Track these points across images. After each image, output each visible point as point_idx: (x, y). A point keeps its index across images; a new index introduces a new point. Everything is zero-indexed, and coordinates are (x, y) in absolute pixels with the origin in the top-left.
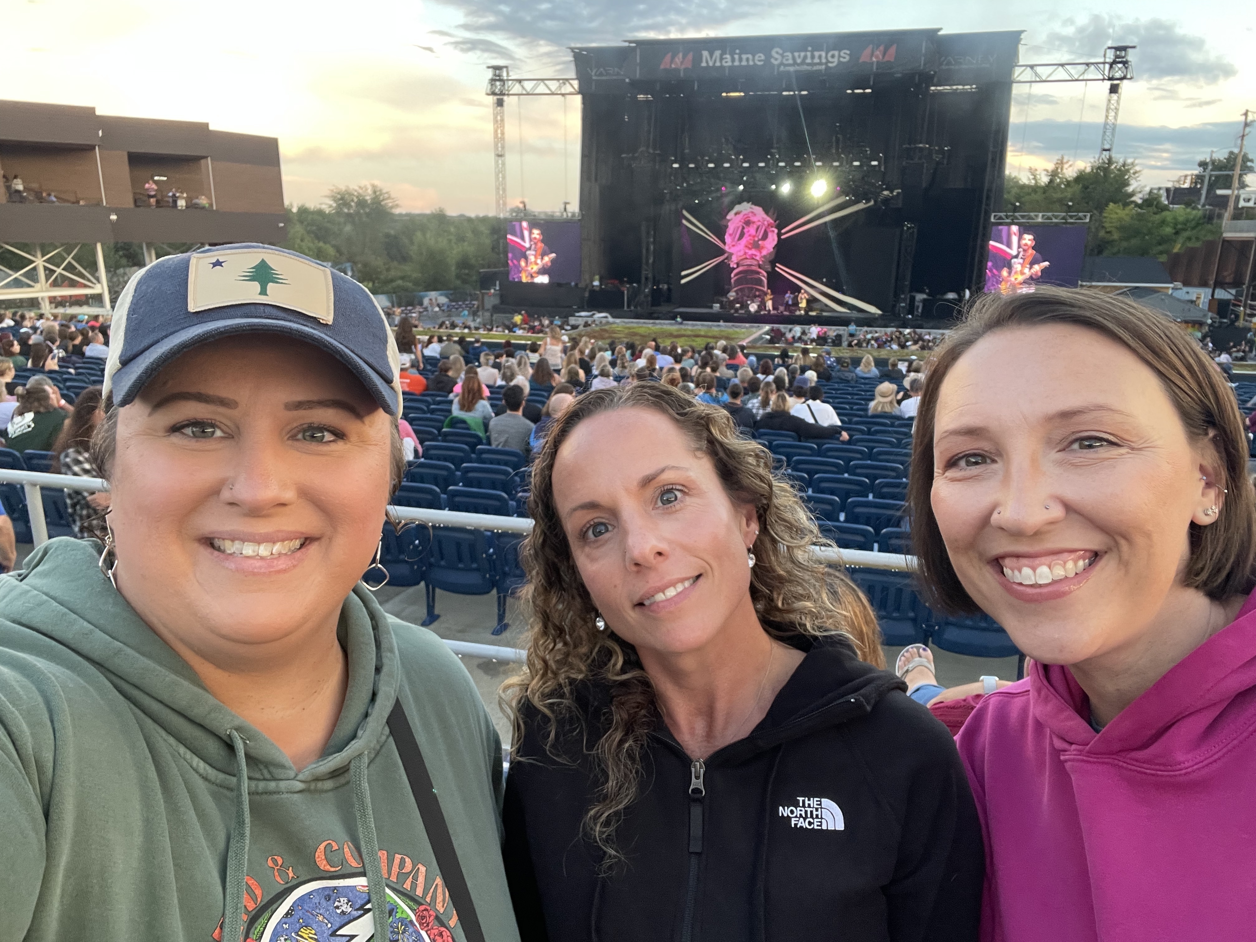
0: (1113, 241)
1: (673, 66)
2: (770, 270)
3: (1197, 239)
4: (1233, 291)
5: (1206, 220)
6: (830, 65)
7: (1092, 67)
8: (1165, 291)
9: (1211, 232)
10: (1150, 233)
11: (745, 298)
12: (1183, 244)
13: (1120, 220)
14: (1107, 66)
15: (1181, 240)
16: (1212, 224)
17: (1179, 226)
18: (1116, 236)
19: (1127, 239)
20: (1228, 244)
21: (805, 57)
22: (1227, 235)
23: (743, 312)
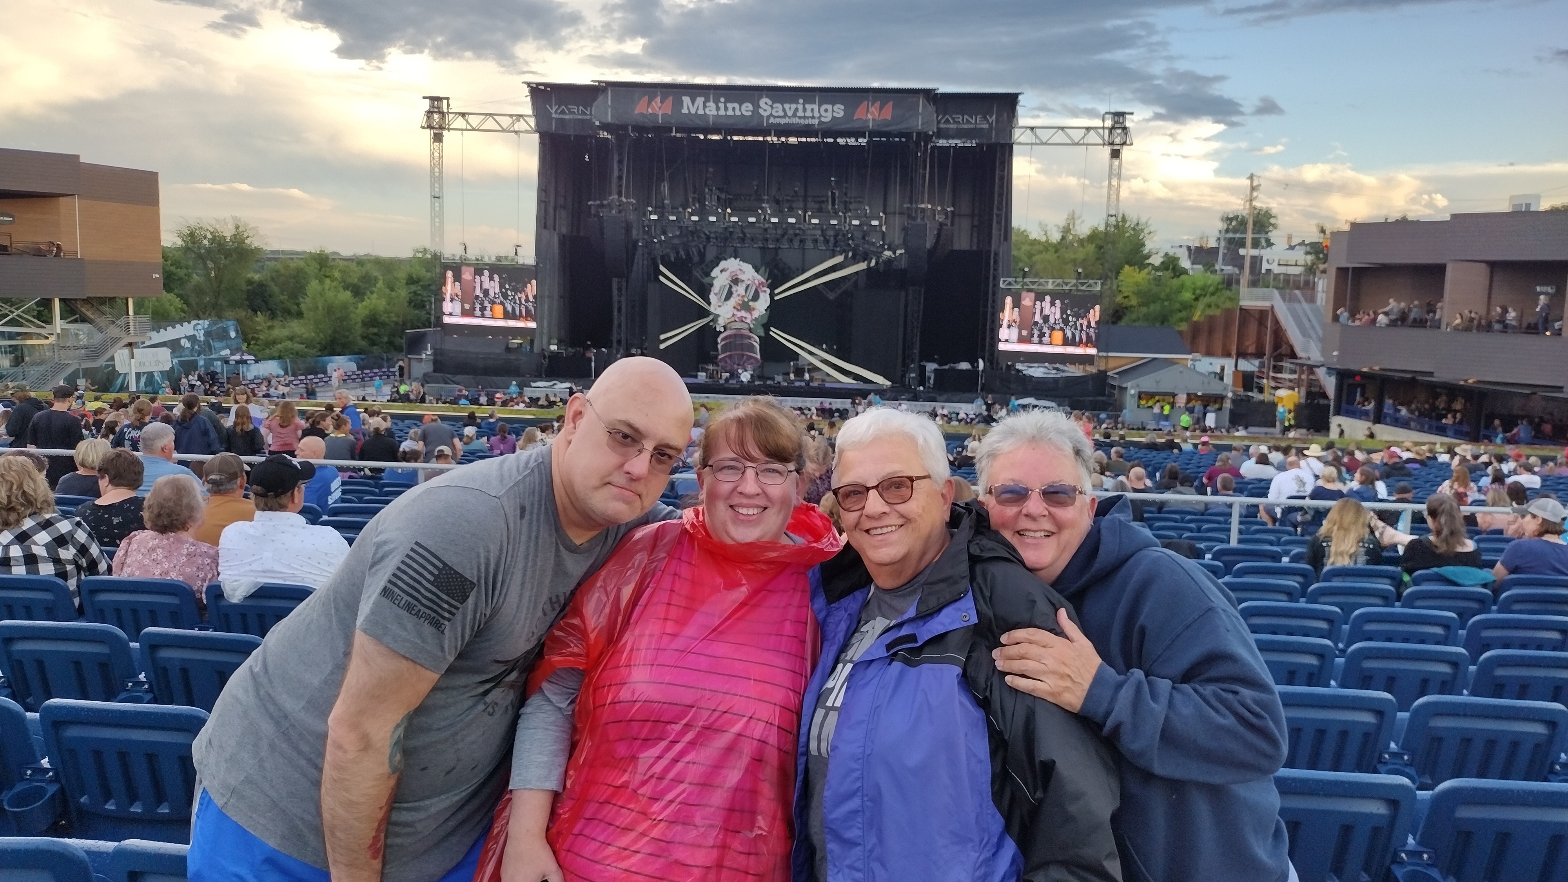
0: (1131, 306)
1: (650, 111)
2: (763, 334)
3: (1217, 306)
4: (1257, 362)
5: (1225, 286)
6: (823, 119)
7: (1092, 132)
8: (1184, 362)
9: (1231, 299)
10: (1168, 298)
11: (735, 366)
12: (1203, 311)
13: (1137, 284)
14: (1107, 131)
15: (1201, 305)
16: (1231, 290)
17: (1198, 292)
18: (1134, 302)
19: (1146, 304)
20: (1245, 312)
21: (797, 110)
22: (1245, 303)
23: (734, 382)
